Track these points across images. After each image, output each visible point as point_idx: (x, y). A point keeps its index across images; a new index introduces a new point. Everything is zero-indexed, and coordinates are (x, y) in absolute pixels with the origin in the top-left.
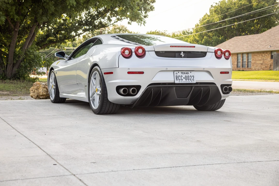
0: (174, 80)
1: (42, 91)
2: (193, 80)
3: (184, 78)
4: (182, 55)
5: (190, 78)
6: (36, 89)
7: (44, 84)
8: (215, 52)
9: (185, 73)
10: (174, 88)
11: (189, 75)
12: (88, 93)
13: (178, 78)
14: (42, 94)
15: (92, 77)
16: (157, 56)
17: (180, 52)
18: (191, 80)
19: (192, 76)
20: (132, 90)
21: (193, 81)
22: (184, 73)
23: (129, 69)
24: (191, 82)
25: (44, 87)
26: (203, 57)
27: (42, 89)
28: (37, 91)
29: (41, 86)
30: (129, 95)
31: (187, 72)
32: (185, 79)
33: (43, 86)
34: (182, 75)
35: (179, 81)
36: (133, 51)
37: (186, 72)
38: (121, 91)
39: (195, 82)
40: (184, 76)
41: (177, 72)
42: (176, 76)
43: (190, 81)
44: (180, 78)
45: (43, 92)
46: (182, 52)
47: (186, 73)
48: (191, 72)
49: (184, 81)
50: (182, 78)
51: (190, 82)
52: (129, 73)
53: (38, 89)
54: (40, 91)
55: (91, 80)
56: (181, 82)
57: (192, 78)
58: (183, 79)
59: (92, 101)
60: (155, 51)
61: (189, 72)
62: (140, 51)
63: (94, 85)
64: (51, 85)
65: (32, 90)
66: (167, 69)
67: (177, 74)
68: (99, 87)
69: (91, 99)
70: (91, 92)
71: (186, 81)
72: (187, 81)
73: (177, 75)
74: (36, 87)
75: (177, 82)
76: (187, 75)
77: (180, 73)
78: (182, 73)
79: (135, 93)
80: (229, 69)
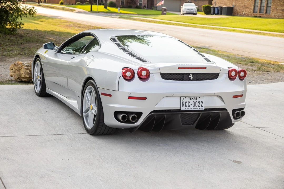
0: (180, 107)
1: (25, 73)
2: (201, 106)
3: (191, 104)
4: (191, 78)
5: (198, 104)
6: (17, 70)
7: (27, 65)
8: (229, 73)
9: (193, 99)
10: (180, 115)
11: (198, 100)
12: (81, 107)
13: (185, 105)
14: (24, 77)
15: (86, 91)
16: (163, 78)
17: (189, 74)
18: (199, 106)
19: (200, 102)
20: (132, 117)
21: (202, 107)
23: (130, 94)
24: (199, 109)
25: (27, 69)
26: (215, 79)
27: (24, 71)
28: (19, 73)
29: (23, 67)
30: (128, 122)
32: (192, 105)
33: (26, 67)
34: (190, 101)
35: (186, 108)
36: (136, 72)
37: (194, 97)
38: (120, 117)
39: (204, 109)
40: (191, 101)
41: (184, 98)
42: (183, 102)
43: (198, 107)
44: (187, 104)
45: (25, 75)
46: (191, 74)
47: (194, 99)
48: (200, 98)
49: (191, 108)
50: (190, 104)
51: (198, 108)
52: (130, 98)
53: (20, 69)
54: (22, 73)
55: (85, 93)
56: (188, 109)
57: (201, 104)
58: (191, 105)
59: (85, 117)
60: (160, 73)
62: (144, 73)
63: (88, 100)
64: (37, 75)
65: (13, 69)
66: (173, 95)
67: (183, 99)
68: (94, 105)
69: (84, 114)
70: (85, 107)
72: (195, 107)
73: (183, 101)
74: (17, 67)
75: (183, 109)
76: (195, 101)
77: (187, 98)
78: (189, 98)
79: (135, 121)
80: (243, 92)
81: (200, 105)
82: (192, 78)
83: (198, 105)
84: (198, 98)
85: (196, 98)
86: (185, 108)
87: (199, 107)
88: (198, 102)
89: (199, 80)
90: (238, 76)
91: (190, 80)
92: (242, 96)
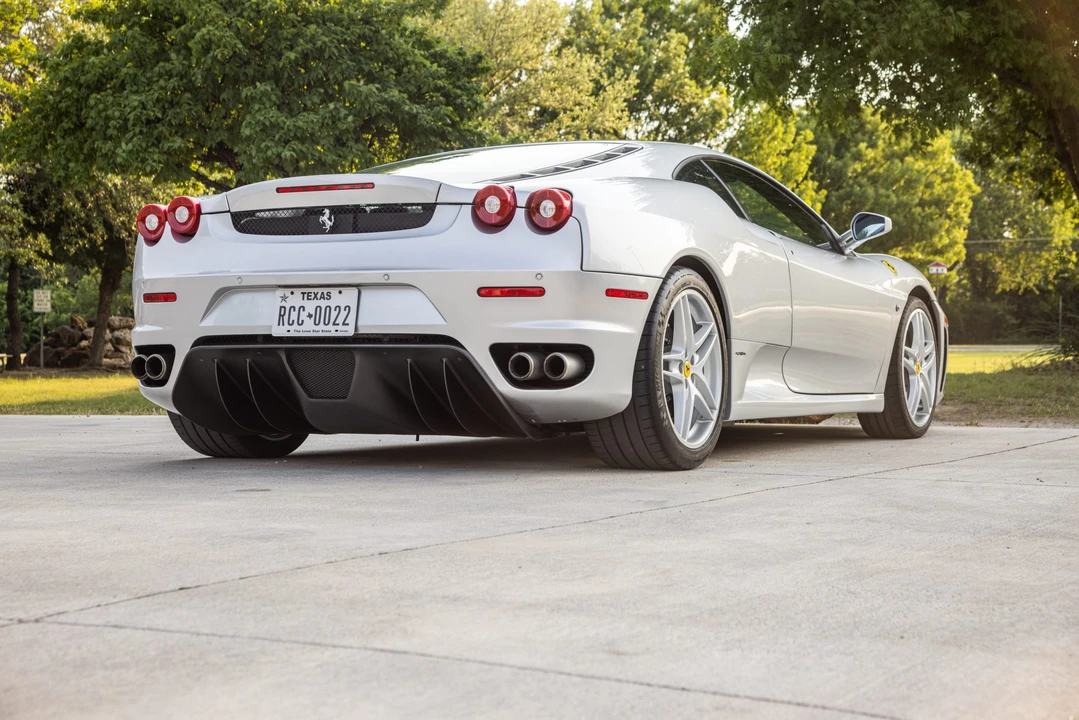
2: (344, 324)
3: (310, 316)
4: (324, 224)
5: (334, 314)
9: (319, 296)
11: (332, 303)
13: (286, 317)
17: (319, 211)
18: (334, 324)
19: (342, 309)
21: (345, 328)
22: (313, 296)
24: (333, 334)
31: (325, 290)
32: (313, 318)
34: (305, 303)
35: (289, 328)
37: (320, 291)
39: (350, 333)
40: (311, 306)
41: (287, 292)
42: (281, 307)
43: (331, 327)
44: (294, 316)
46: (327, 211)
47: (322, 297)
48: (340, 292)
49: (309, 329)
50: (304, 315)
51: (331, 331)
56: (295, 331)
57: (343, 314)
58: (306, 320)
60: (229, 211)
61: (334, 292)
67: (284, 298)
71: (317, 328)
72: (322, 326)
73: (284, 304)
75: (279, 331)
76: (323, 303)
77: (298, 294)
78: (303, 293)
79: (161, 376)
80: (539, 276)
81: (340, 320)
82: (329, 224)
83: (332, 320)
84: (335, 294)
85: (329, 294)
86: (287, 327)
87: (336, 327)
88: (333, 309)
89: (357, 232)
90: (520, 214)
91: (323, 232)
92: (539, 292)
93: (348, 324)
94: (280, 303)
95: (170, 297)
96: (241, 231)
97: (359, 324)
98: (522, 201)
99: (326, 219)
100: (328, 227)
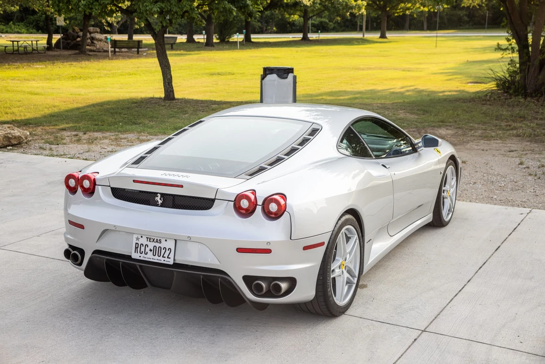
2: (168, 258)
3: (151, 250)
4: (158, 201)
5: (163, 251)
8: (236, 201)
9: (155, 241)
11: (162, 245)
13: (139, 249)
18: (163, 257)
19: (167, 250)
21: (168, 260)
22: (152, 240)
24: (163, 262)
31: (158, 238)
32: (152, 252)
34: (148, 243)
35: (140, 255)
37: (156, 238)
39: (171, 263)
40: (151, 245)
41: (139, 236)
42: (136, 243)
43: (161, 258)
44: (143, 249)
46: (159, 195)
47: (157, 241)
48: (166, 240)
49: (150, 257)
50: (147, 249)
51: (162, 260)
56: (143, 257)
57: (168, 252)
58: (149, 252)
66: (115, 227)
67: (138, 239)
71: (154, 257)
72: (156, 257)
73: (137, 242)
75: (135, 256)
76: (158, 245)
77: (144, 238)
78: (147, 238)
79: (78, 262)
80: (269, 244)
81: (166, 255)
82: (160, 202)
83: (162, 255)
84: (163, 241)
85: (160, 240)
87: (164, 259)
88: (162, 249)
89: (174, 208)
90: (259, 209)
91: (157, 205)
92: (268, 251)
93: (170, 258)
94: (135, 241)
95: (82, 227)
96: (116, 197)
97: (176, 258)
98: (260, 202)
99: (158, 199)
100: (160, 203)
